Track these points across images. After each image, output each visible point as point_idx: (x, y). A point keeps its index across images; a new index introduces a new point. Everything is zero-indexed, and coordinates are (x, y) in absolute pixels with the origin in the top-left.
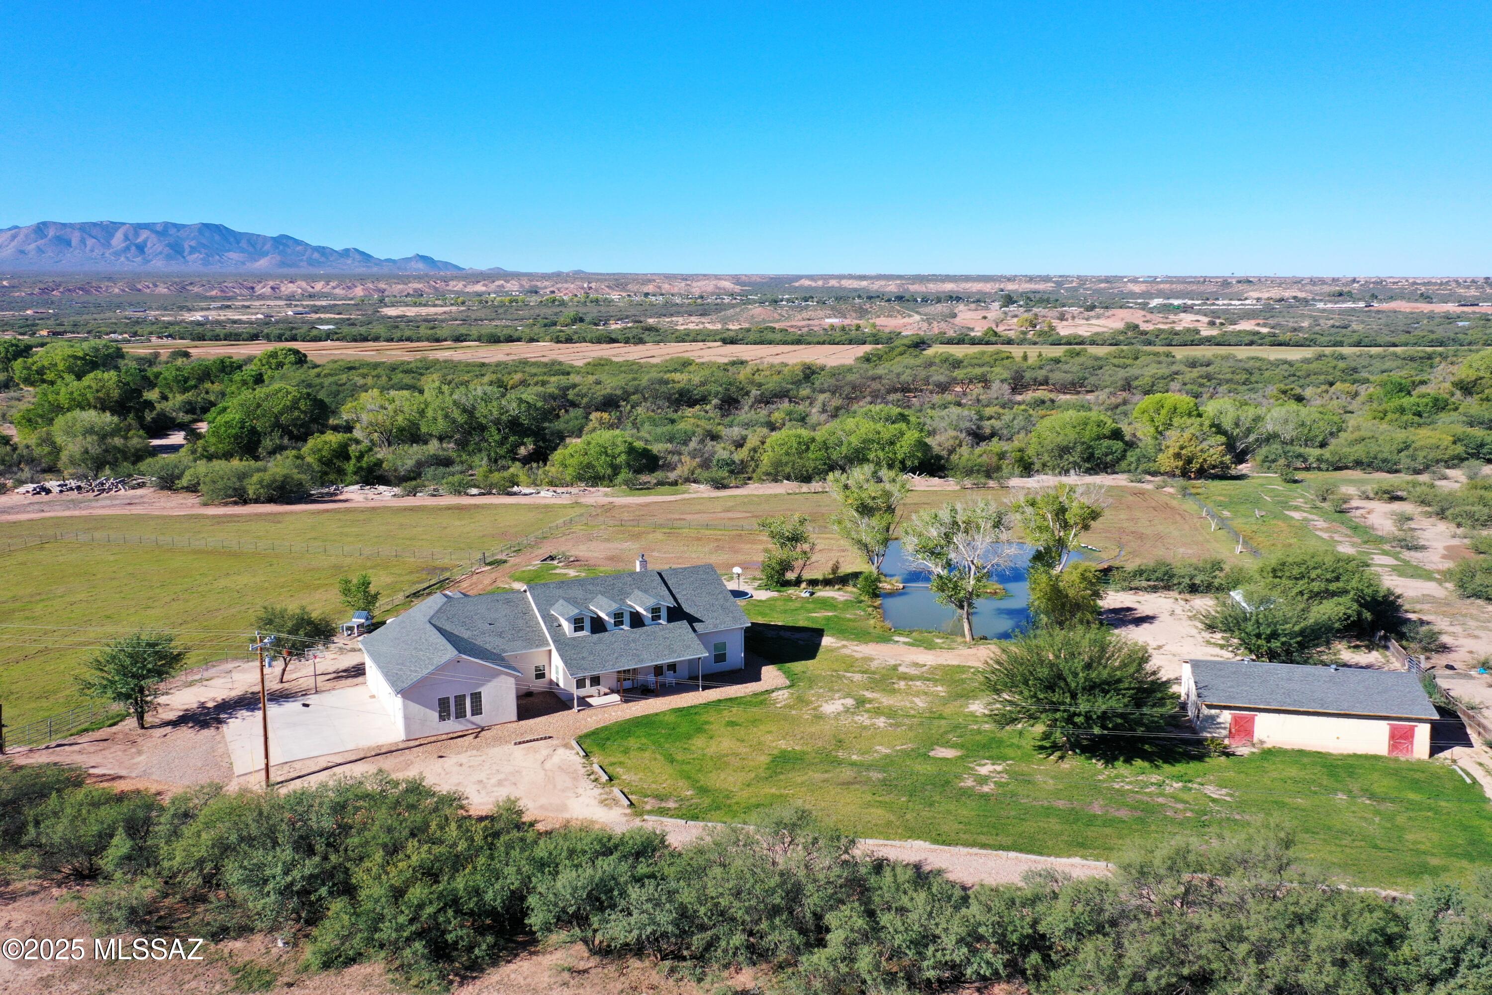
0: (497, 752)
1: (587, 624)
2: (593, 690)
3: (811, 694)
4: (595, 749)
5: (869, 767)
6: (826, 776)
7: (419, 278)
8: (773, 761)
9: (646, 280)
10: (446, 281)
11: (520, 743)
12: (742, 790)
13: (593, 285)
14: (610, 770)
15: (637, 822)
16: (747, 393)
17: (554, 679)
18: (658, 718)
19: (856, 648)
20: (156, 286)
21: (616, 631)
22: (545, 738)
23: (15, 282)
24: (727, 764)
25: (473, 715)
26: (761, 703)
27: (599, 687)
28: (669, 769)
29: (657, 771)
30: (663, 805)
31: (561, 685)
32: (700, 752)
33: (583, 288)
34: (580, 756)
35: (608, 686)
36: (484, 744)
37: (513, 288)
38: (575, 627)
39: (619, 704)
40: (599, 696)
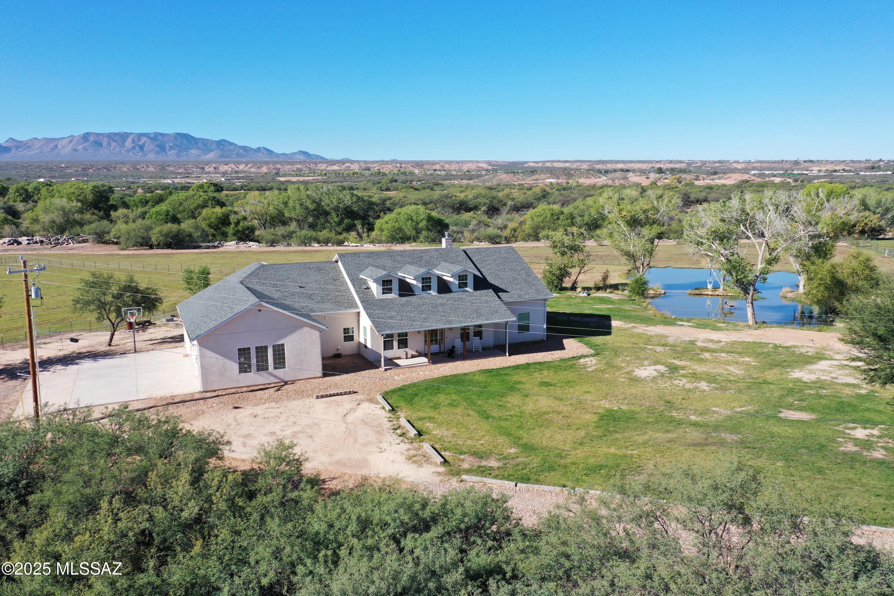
0: (297, 404)
1: (395, 286)
2: (401, 352)
3: (619, 361)
4: (402, 404)
5: (717, 428)
6: (670, 435)
7: (300, 163)
8: (601, 420)
9: (434, 163)
10: (316, 164)
11: (322, 397)
12: (575, 449)
13: (403, 165)
14: (418, 424)
15: (454, 482)
16: (505, 204)
17: (362, 341)
18: (467, 378)
19: (646, 328)
20: (148, 167)
21: (424, 294)
22: (350, 393)
23: (69, 165)
24: (550, 422)
25: (275, 368)
26: (571, 367)
27: (406, 350)
28: (485, 425)
29: (472, 427)
30: (484, 463)
31: (369, 345)
32: (517, 409)
33: (397, 167)
34: (386, 411)
35: (416, 349)
36: (284, 397)
37: (355, 168)
38: (383, 289)
39: (426, 365)
40: (407, 358)
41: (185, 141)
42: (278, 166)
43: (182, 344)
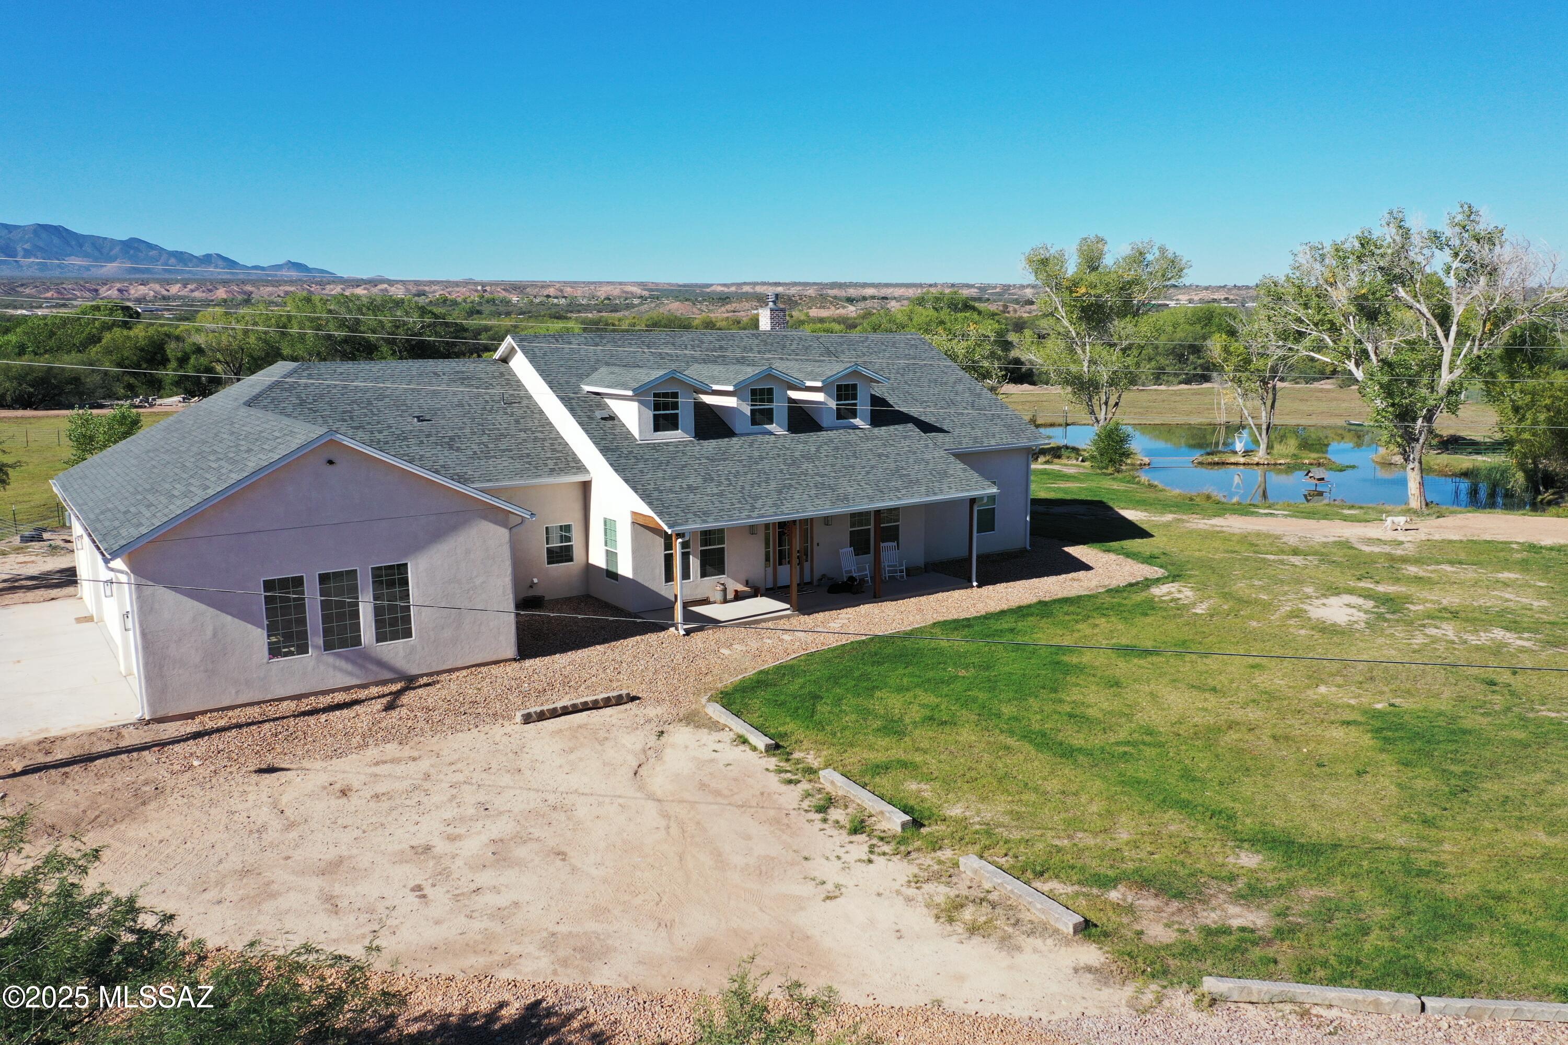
0: (468, 747)
1: (683, 414)
2: (710, 586)
4: (792, 726)
7: (291, 282)
9: (544, 286)
14: (890, 788)
17: (598, 558)
21: (757, 435)
22: (619, 701)
25: (380, 638)
27: (723, 578)
31: (625, 569)
34: (754, 749)
35: (743, 577)
36: (422, 724)
37: (398, 292)
38: (656, 418)
39: (788, 617)
40: (725, 601)
41: (56, 240)
42: (249, 288)
43: (70, 590)
